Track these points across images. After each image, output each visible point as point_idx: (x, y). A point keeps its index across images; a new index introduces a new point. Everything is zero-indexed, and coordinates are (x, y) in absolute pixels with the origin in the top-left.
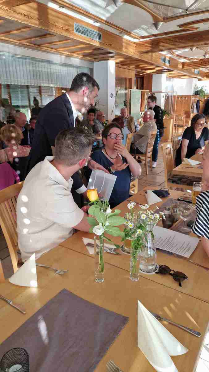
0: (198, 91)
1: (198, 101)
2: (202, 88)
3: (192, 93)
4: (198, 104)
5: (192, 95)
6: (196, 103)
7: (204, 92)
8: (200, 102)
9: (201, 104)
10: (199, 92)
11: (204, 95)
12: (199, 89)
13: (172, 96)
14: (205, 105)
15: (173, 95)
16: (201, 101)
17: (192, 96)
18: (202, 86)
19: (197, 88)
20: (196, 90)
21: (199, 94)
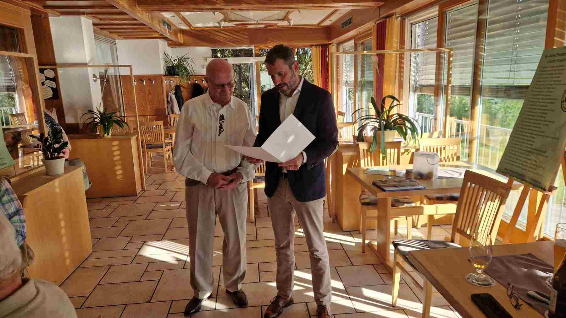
0: (173, 67)
2: (180, 61)
3: (161, 70)
5: (164, 75)
7: (185, 68)
10: (176, 70)
12: (176, 62)
13: (116, 76)
17: (164, 78)
18: (180, 57)
19: (171, 59)
20: (168, 66)
21: (177, 72)
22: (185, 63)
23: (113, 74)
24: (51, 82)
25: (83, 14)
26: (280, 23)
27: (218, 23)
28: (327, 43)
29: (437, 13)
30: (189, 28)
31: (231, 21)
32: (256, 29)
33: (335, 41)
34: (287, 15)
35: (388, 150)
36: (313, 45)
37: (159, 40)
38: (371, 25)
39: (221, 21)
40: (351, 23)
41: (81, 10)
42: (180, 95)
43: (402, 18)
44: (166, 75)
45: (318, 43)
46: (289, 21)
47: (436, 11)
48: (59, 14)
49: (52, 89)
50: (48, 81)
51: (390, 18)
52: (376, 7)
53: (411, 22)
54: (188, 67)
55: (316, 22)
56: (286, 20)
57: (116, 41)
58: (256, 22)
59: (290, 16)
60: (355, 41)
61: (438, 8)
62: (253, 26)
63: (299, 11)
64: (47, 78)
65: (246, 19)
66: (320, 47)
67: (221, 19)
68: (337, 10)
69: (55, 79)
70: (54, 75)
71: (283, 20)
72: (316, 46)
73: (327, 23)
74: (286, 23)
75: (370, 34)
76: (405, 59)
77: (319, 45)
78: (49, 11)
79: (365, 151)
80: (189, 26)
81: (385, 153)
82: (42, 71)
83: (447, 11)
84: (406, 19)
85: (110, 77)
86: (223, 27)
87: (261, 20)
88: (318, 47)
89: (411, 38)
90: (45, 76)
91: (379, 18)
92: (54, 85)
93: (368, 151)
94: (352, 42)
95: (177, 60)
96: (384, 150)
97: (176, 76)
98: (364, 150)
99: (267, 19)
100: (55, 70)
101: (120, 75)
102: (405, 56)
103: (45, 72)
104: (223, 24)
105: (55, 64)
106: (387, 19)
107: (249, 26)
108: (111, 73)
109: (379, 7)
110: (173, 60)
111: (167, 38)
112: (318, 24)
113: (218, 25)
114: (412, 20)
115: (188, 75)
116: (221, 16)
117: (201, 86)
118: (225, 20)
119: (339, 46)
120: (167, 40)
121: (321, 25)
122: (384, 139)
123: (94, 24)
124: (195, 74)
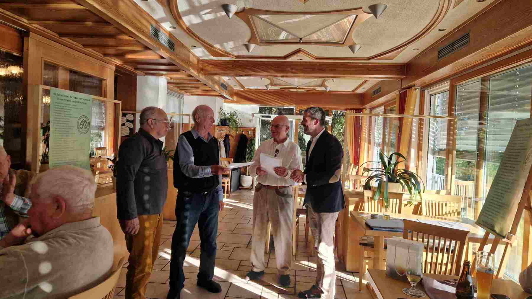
0: (225, 119)
1: (227, 137)
2: (231, 115)
4: (227, 141)
6: (223, 140)
7: (235, 121)
8: (230, 137)
9: (232, 142)
10: (227, 122)
11: (236, 127)
12: (228, 116)
13: (179, 124)
14: (237, 144)
15: (181, 122)
16: (232, 136)
17: (216, 128)
18: (232, 111)
19: (224, 113)
20: (222, 118)
21: (228, 124)
22: (235, 117)
23: (178, 122)
24: (130, 123)
25: (162, 75)
26: (319, 89)
27: (266, 86)
28: (361, 108)
29: (449, 87)
30: (242, 89)
31: (275, 85)
32: (297, 93)
33: (368, 106)
34: (323, 82)
35: (391, 200)
36: (348, 109)
37: (217, 98)
38: (394, 94)
39: (268, 85)
40: (380, 91)
41: (161, 72)
42: (228, 142)
43: (422, 90)
44: (218, 125)
45: (352, 107)
46: (326, 87)
47: (447, 86)
48: (145, 74)
49: (130, 129)
50: (129, 123)
51: (410, 89)
52: (399, 80)
53: (431, 93)
54: (238, 120)
55: (351, 89)
56: (323, 87)
57: (184, 96)
58: (296, 87)
59: (326, 83)
60: (384, 107)
61: (449, 83)
62: (295, 90)
63: (332, 80)
64: (128, 121)
65: (289, 85)
66: (355, 110)
67: (268, 83)
68: (367, 80)
69: (133, 122)
70: (133, 118)
71: (320, 86)
72: (351, 109)
73: (360, 91)
74: (323, 89)
75: (394, 103)
76: (424, 126)
77: (353, 109)
78: (138, 72)
79: (370, 198)
80: (242, 88)
81: (388, 202)
82: (124, 115)
83: (457, 86)
84: (426, 91)
85: (175, 125)
86: (270, 90)
87: (300, 86)
88: (352, 110)
89: (430, 106)
90: (127, 119)
91: (401, 88)
92: (131, 126)
93: (372, 198)
94: (382, 108)
95: (230, 115)
96: (387, 199)
97: (226, 127)
98: (368, 197)
99: (306, 85)
100: (134, 115)
101: (184, 122)
102: (424, 123)
103: (127, 116)
104: (270, 87)
105: (135, 111)
106: (408, 90)
107: (292, 90)
108: (176, 121)
109: (402, 79)
110: (226, 113)
111: (223, 96)
112: (353, 91)
113: (265, 88)
114: (432, 91)
115: (237, 127)
116: (268, 82)
117: (247, 136)
118: (271, 84)
119: (372, 111)
120: (224, 98)
121: (356, 92)
122: (387, 190)
123: (169, 83)
124: (243, 126)
